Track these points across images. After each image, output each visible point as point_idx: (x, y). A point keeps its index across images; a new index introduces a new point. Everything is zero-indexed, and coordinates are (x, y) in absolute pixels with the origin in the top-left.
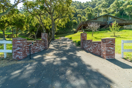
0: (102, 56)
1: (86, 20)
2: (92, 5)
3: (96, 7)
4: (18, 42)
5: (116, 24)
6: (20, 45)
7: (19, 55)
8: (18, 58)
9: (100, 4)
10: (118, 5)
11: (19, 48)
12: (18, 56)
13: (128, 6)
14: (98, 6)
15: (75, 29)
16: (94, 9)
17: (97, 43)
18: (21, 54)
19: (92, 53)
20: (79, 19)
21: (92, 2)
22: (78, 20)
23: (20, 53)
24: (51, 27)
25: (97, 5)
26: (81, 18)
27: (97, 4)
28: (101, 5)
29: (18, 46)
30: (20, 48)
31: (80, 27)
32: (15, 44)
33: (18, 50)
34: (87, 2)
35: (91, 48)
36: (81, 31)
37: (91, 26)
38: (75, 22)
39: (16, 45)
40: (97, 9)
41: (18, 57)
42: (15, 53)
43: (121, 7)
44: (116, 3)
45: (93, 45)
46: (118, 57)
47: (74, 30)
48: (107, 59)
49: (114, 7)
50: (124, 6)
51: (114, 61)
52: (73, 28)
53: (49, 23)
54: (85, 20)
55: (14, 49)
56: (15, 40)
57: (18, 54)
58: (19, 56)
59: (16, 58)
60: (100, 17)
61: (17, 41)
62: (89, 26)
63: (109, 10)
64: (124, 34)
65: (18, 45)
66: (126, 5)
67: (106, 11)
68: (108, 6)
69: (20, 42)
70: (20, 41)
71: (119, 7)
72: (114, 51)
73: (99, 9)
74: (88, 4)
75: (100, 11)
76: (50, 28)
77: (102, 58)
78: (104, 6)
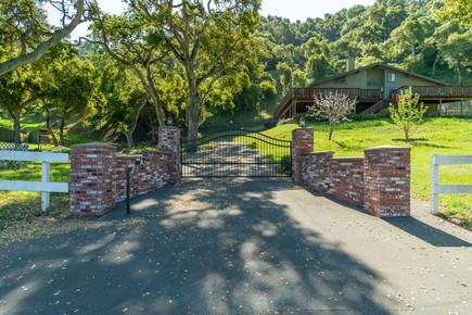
1: (309, 81)
2: (328, 32)
3: (342, 39)
4: (89, 156)
5: (413, 97)
6: (95, 167)
7: (93, 199)
8: (87, 210)
9: (354, 26)
10: (418, 31)
11: (92, 178)
12: (87, 203)
13: (453, 37)
14: (348, 35)
16: (335, 44)
17: (350, 164)
18: (97, 196)
19: (333, 197)
20: (282, 77)
21: (327, 22)
22: (279, 81)
23: (95, 192)
24: (184, 105)
25: (346, 32)
26: (288, 74)
27: (345, 27)
28: (358, 31)
29: (89, 170)
30: (96, 178)
31: (285, 108)
32: (81, 163)
33: (90, 184)
34: (310, 20)
35: (327, 180)
36: (288, 122)
37: (327, 103)
38: (270, 89)
39: (83, 167)
40: (344, 46)
41: (88, 207)
42: (77, 192)
43: (429, 41)
44: (411, 27)
45: (335, 171)
46: (420, 209)
48: (383, 218)
49: (405, 38)
50: (438, 36)
51: (406, 223)
53: (176, 90)
54: (302, 81)
55: (77, 182)
56: (78, 151)
57: (90, 196)
58: (93, 204)
59: (83, 211)
60: (357, 72)
61: (86, 153)
62: (317, 102)
63: (386, 47)
64: (440, 133)
65: (89, 167)
66: (446, 34)
67: (376, 52)
68: (385, 36)
69: (95, 156)
70: (95, 152)
71: (421, 40)
72: (407, 189)
73: (352, 44)
74: (313, 28)
75: (355, 53)
76: (179, 108)
77: (368, 213)
78: (369, 36)
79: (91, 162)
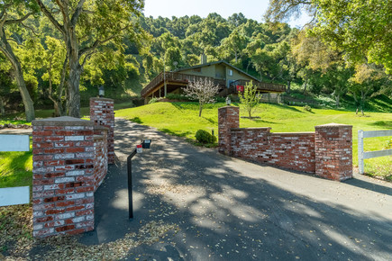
0: (320, 171)
1: (167, 68)
2: (176, 31)
3: (187, 39)
4: (68, 138)
5: (253, 88)
6: (80, 155)
7: (77, 208)
8: (68, 226)
9: (195, 30)
10: (240, 43)
11: (77, 173)
12: (68, 215)
13: (258, 51)
14: (191, 36)
15: (134, 91)
16: (183, 41)
17: (296, 138)
18: (85, 201)
20: (145, 61)
21: (175, 23)
22: (141, 65)
23: (81, 196)
24: (46, 76)
25: (189, 34)
26: (150, 60)
27: (188, 30)
28: (200, 36)
29: (69, 162)
30: (82, 172)
31: (155, 88)
32: (53, 151)
33: (72, 184)
34: (160, 17)
35: (269, 152)
36: (161, 101)
38: (134, 70)
39: (57, 157)
40: (190, 44)
41: (68, 221)
42: (48, 200)
43: (246, 51)
44: (234, 38)
47: (132, 94)
48: (342, 181)
49: (231, 46)
50: (249, 49)
52: (128, 87)
53: (38, 59)
54: (161, 67)
55: (46, 182)
56: (49, 131)
57: (72, 202)
58: (77, 215)
59: (58, 229)
60: (209, 65)
61: (64, 133)
62: (191, 86)
63: (220, 50)
65: (70, 156)
66: (253, 49)
67: (212, 52)
68: (216, 43)
69: (81, 138)
70: (81, 133)
71: (241, 50)
73: (195, 43)
74: (163, 25)
75: (198, 51)
77: (323, 178)
78: (207, 40)
79: (74, 148)
